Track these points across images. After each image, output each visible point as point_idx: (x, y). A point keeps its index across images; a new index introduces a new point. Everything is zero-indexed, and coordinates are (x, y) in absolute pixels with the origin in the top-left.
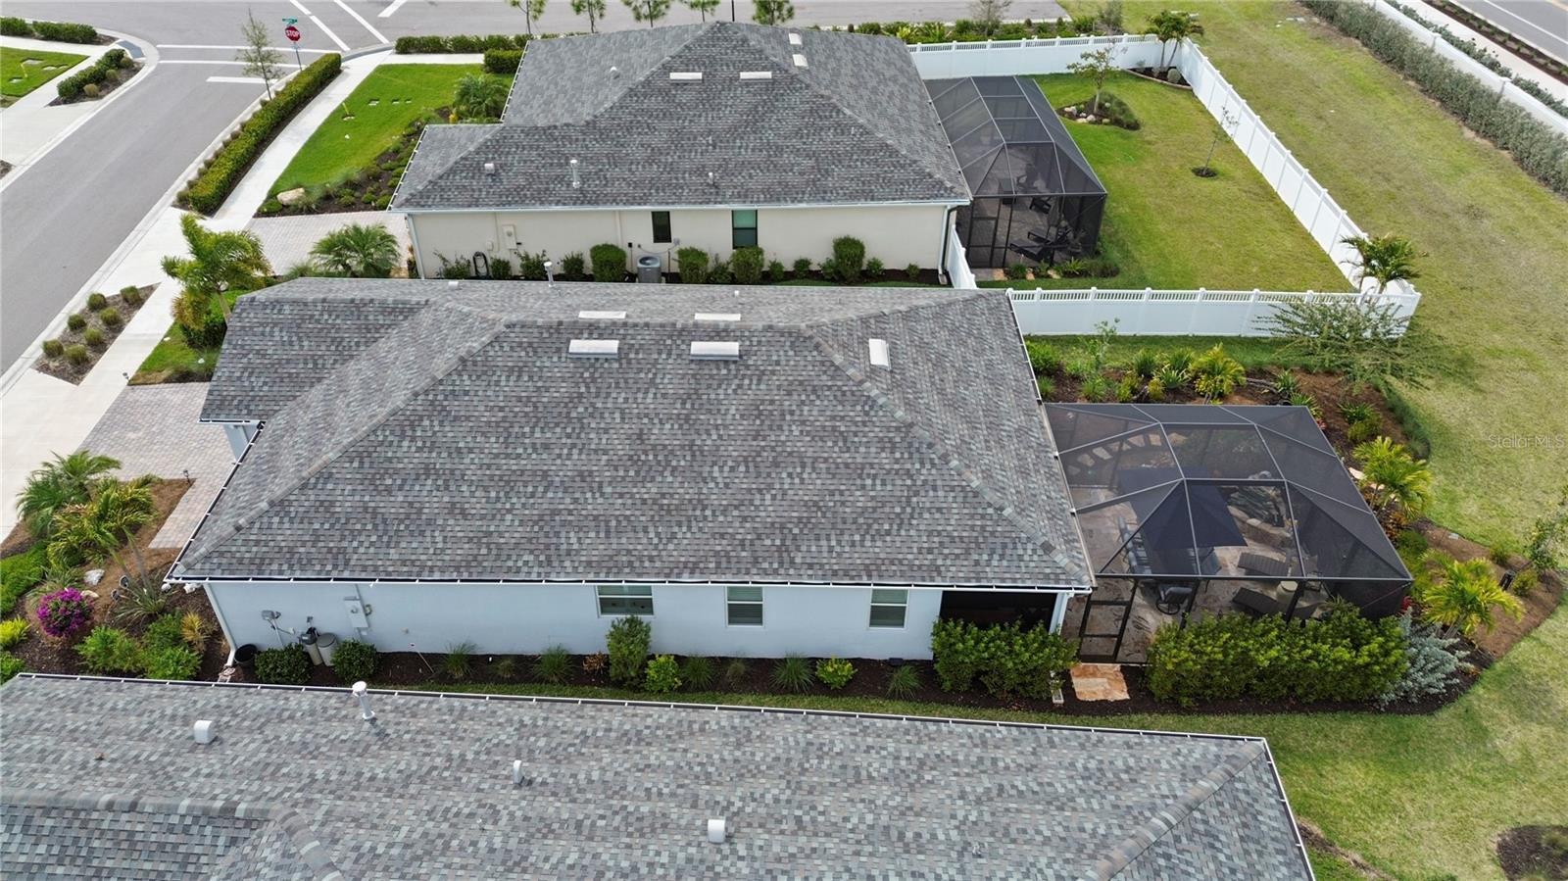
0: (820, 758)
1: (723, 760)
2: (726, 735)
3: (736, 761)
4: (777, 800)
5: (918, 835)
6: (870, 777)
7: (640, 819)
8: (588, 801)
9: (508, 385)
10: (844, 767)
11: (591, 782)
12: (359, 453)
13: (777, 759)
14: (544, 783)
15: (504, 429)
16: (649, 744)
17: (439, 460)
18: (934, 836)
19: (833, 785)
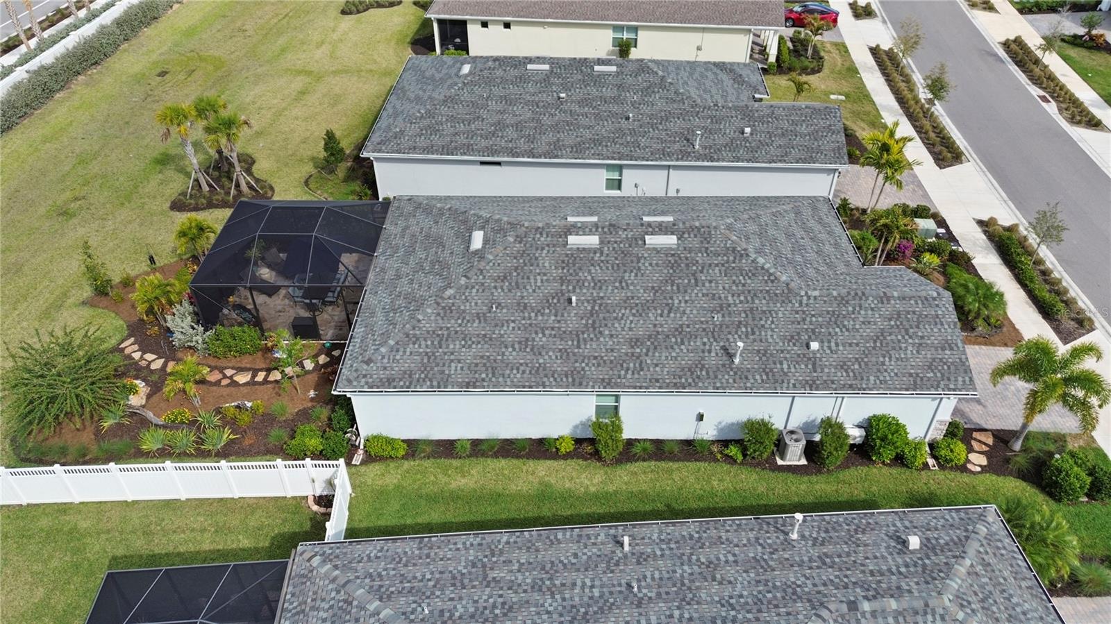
0: (529, 135)
1: (563, 132)
2: (563, 145)
3: (559, 132)
4: (545, 115)
5: (501, 103)
6: (512, 127)
7: (587, 105)
8: (605, 112)
10: (521, 131)
11: (606, 120)
13: (544, 134)
14: (622, 119)
16: (590, 139)
18: (496, 103)
19: (526, 122)
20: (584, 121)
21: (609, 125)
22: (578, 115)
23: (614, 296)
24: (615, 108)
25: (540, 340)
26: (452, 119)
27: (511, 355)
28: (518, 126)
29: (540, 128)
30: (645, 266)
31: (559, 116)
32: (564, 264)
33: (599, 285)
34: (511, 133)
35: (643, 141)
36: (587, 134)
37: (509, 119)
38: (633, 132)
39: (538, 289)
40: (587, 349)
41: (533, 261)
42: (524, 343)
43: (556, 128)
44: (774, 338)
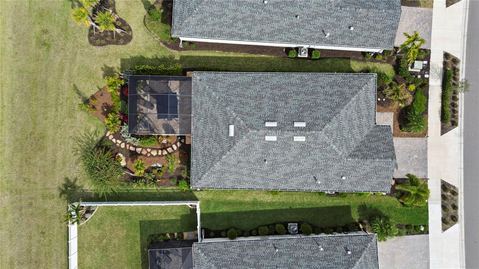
0: (249, 26)
1: (265, 25)
2: (265, 33)
3: (263, 24)
4: (256, 13)
5: (235, 4)
6: (241, 20)
7: (278, 7)
8: (286, 12)
9: (318, 115)
10: (245, 23)
11: (286, 17)
12: (347, 99)
13: (256, 25)
14: (294, 16)
15: (317, 105)
16: (278, 29)
17: (329, 98)
18: (233, 4)
19: (247, 18)
20: (275, 18)
21: (287, 21)
22: (273, 14)
23: (280, 159)
24: (291, 10)
25: (254, 173)
26: (212, 14)
27: (245, 178)
28: (243, 20)
29: (254, 22)
30: (292, 148)
31: (264, 14)
32: (263, 147)
33: (275, 155)
34: (240, 24)
35: (302, 31)
36: (276, 26)
37: (240, 16)
38: (298, 25)
39: (254, 156)
40: (270, 177)
41: (253, 146)
42: (249, 174)
43: (261, 21)
44: (331, 174)
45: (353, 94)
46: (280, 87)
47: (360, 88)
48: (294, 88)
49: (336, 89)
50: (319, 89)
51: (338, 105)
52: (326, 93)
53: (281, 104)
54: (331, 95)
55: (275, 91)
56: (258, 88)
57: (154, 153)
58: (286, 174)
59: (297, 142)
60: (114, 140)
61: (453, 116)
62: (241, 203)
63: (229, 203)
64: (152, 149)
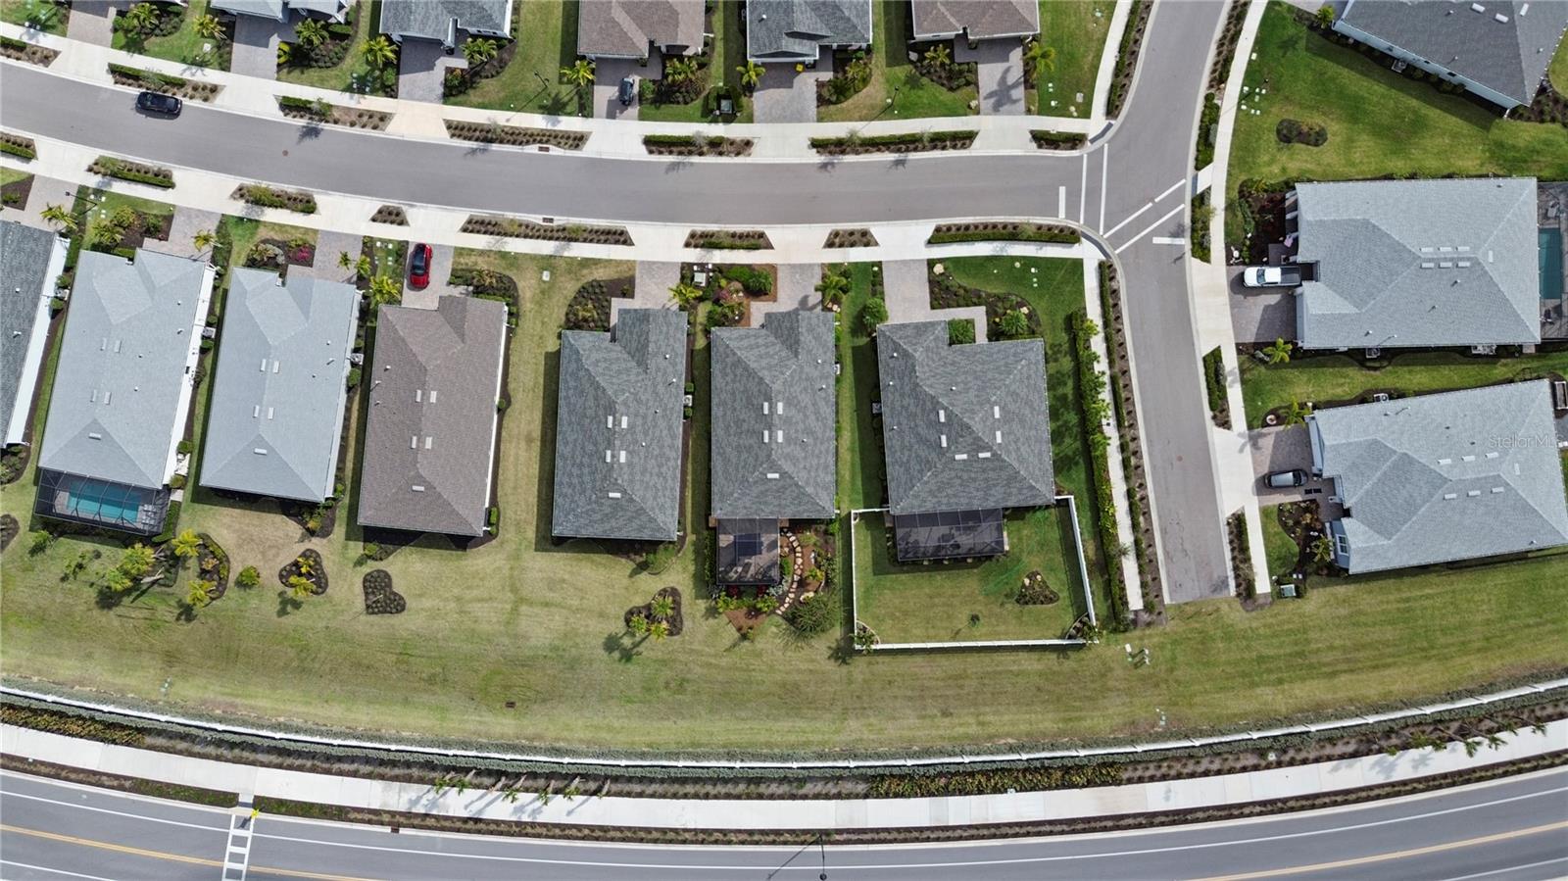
9: (756, 390)
12: (739, 360)
15: (746, 391)
19: (658, 462)
20: (657, 434)
21: (660, 422)
22: (654, 436)
23: (801, 426)
24: (650, 418)
25: (817, 452)
26: (655, 498)
27: (822, 461)
28: (660, 466)
29: (662, 455)
30: (790, 415)
31: (654, 445)
32: (790, 444)
33: (797, 431)
34: (664, 469)
36: (665, 432)
37: (656, 470)
38: (665, 410)
39: (798, 452)
40: (820, 436)
41: (788, 454)
42: (818, 457)
43: (661, 447)
44: (816, 374)
45: (735, 354)
46: (728, 427)
47: (728, 346)
48: (729, 413)
49: (728, 370)
50: (729, 388)
51: (746, 368)
52: (734, 381)
53: (745, 426)
54: (736, 376)
55: (732, 432)
56: (729, 450)
57: (799, 561)
58: (817, 419)
59: (784, 410)
60: (786, 605)
61: (753, 237)
62: (853, 465)
63: (853, 477)
64: (795, 563)
